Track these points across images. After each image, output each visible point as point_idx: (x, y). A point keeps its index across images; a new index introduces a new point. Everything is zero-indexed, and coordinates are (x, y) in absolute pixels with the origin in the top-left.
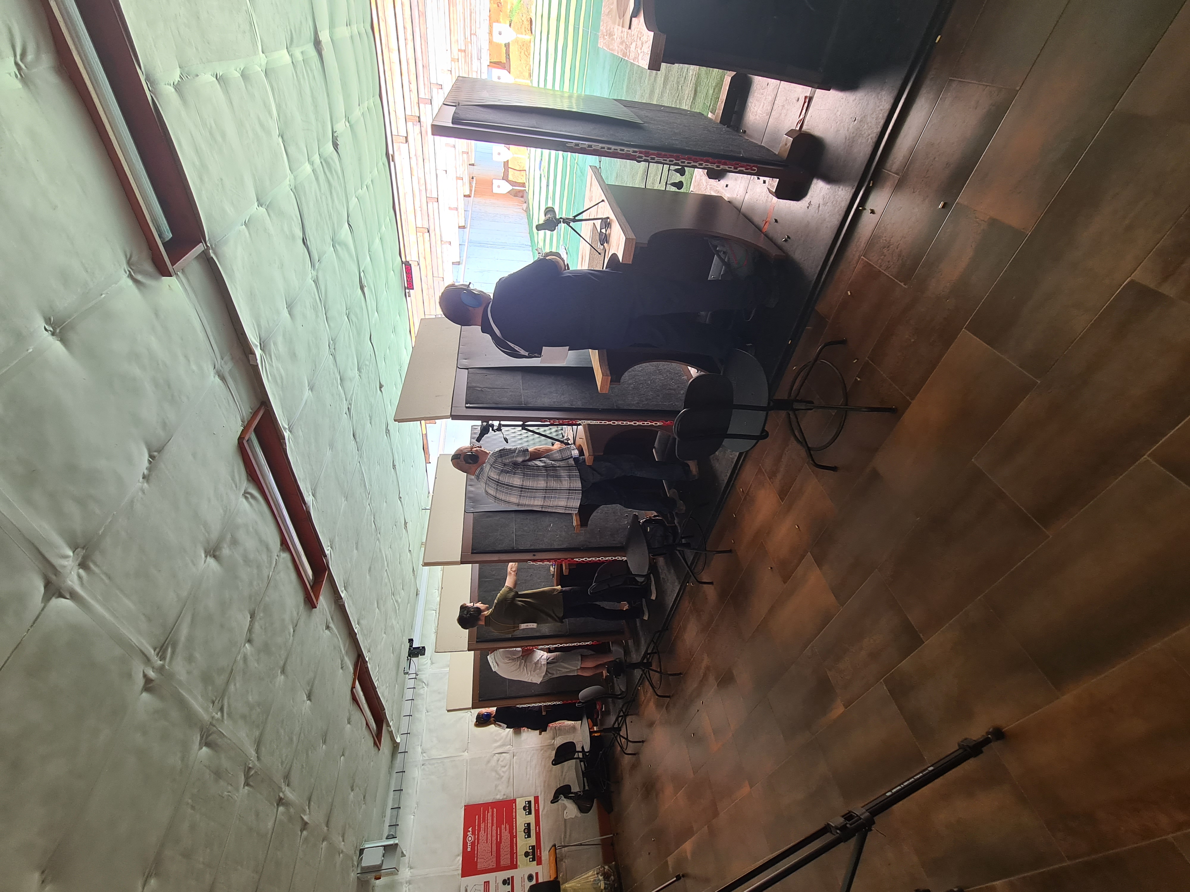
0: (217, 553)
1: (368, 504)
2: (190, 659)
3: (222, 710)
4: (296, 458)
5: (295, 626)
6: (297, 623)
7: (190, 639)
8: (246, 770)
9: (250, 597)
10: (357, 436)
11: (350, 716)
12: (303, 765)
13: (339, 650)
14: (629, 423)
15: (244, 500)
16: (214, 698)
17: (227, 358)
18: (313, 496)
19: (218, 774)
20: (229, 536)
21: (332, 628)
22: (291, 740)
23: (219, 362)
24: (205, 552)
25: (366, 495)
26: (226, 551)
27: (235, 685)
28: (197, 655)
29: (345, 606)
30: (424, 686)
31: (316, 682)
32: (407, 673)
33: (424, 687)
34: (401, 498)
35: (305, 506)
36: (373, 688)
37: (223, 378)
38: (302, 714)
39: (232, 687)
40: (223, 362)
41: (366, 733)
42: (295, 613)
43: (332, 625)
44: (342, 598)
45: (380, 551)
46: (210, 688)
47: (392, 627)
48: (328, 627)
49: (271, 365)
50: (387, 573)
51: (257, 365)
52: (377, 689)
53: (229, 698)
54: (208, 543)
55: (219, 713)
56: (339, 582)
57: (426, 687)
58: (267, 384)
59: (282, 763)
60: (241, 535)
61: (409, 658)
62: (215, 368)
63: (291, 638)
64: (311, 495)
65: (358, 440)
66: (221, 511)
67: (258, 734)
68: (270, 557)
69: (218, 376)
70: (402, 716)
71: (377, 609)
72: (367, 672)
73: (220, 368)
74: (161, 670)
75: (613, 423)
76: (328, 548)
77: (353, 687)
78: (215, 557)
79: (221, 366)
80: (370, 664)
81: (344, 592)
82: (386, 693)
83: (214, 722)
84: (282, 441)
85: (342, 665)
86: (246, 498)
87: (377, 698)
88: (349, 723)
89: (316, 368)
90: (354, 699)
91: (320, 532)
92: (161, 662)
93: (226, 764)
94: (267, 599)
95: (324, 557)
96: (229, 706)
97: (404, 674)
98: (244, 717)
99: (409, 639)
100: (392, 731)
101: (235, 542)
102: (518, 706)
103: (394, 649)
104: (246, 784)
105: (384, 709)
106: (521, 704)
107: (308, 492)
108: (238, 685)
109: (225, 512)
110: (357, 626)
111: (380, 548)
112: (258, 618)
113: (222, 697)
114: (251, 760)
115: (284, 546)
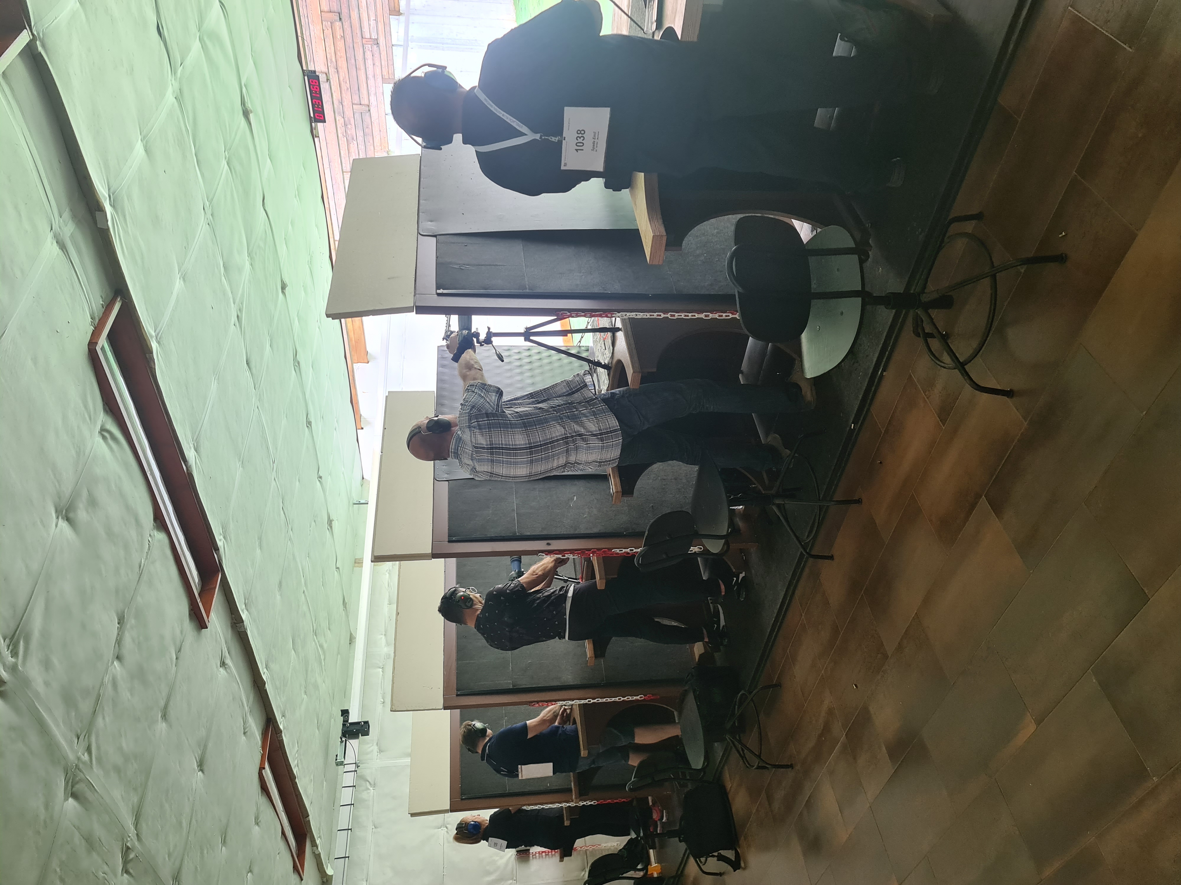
0: (71, 515)
1: (273, 479)
2: (47, 664)
3: (89, 750)
4: (169, 385)
5: (179, 651)
6: (181, 646)
7: (45, 634)
8: (124, 851)
9: (117, 591)
10: (253, 364)
11: (258, 814)
12: (196, 868)
13: (241, 703)
14: (697, 316)
15: (101, 440)
16: (79, 731)
17: (67, 214)
18: (196, 451)
19: (90, 842)
20: (85, 493)
21: (229, 667)
22: (180, 823)
23: (57, 222)
24: (56, 511)
25: (270, 464)
26: (82, 514)
27: (104, 718)
28: (55, 661)
29: (247, 634)
30: (369, 787)
31: (210, 745)
32: (341, 764)
33: (369, 789)
34: (321, 477)
35: (186, 466)
36: (290, 777)
37: (62, 246)
38: (192, 789)
39: (100, 721)
40: (61, 221)
41: (282, 845)
42: (178, 632)
43: (228, 661)
44: (243, 621)
45: (294, 558)
46: (73, 714)
47: (316, 687)
48: (223, 664)
49: (126, 232)
50: (305, 596)
51: (108, 229)
52: (297, 780)
53: (97, 737)
54: (59, 498)
55: (86, 754)
56: (237, 593)
57: (371, 788)
58: (122, 262)
59: (169, 855)
60: (101, 494)
61: (344, 739)
62: (52, 229)
63: (174, 668)
64: (193, 449)
65: (254, 370)
66: (73, 452)
67: (136, 800)
68: (141, 535)
69: (57, 242)
70: (335, 830)
71: (293, 652)
72: (280, 747)
73: (59, 229)
74: (13, 669)
75: (671, 315)
76: (220, 538)
77: (262, 768)
78: (68, 519)
79: (60, 228)
80: (285, 736)
81: (245, 611)
82: (310, 789)
83: (81, 766)
84: (147, 355)
85: (244, 729)
86: (104, 438)
87: (296, 795)
88: (257, 824)
89: (188, 244)
90: (264, 788)
91: (208, 509)
92: (13, 660)
93: (99, 832)
94: (139, 599)
95: (215, 551)
96: (98, 748)
97: (337, 765)
98: (118, 770)
99: (342, 711)
100: (319, 855)
101: (93, 503)
102: (524, 808)
103: (319, 722)
104: (124, 871)
105: (308, 816)
106: (529, 805)
107: (189, 445)
108: (107, 719)
109: (78, 454)
110: (265, 670)
111: (293, 555)
112: (128, 626)
113: (89, 733)
114: (129, 837)
115: (158, 521)
